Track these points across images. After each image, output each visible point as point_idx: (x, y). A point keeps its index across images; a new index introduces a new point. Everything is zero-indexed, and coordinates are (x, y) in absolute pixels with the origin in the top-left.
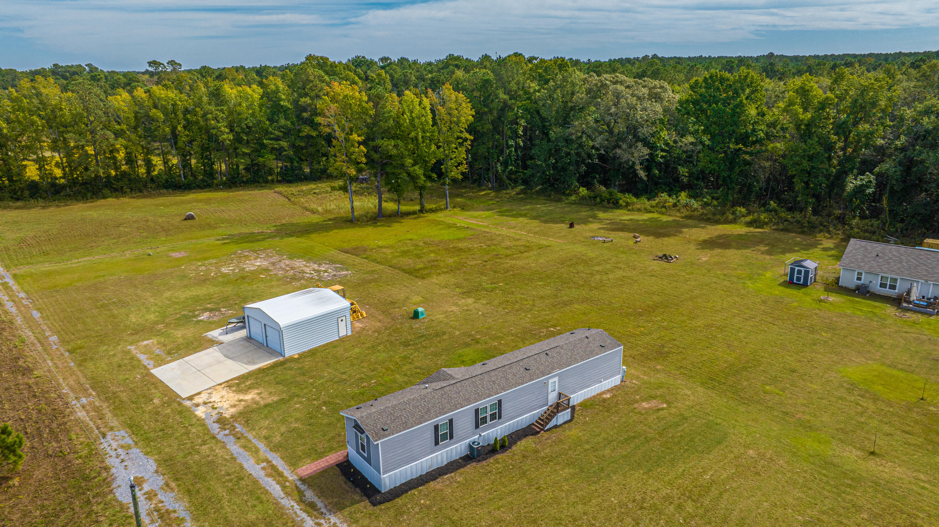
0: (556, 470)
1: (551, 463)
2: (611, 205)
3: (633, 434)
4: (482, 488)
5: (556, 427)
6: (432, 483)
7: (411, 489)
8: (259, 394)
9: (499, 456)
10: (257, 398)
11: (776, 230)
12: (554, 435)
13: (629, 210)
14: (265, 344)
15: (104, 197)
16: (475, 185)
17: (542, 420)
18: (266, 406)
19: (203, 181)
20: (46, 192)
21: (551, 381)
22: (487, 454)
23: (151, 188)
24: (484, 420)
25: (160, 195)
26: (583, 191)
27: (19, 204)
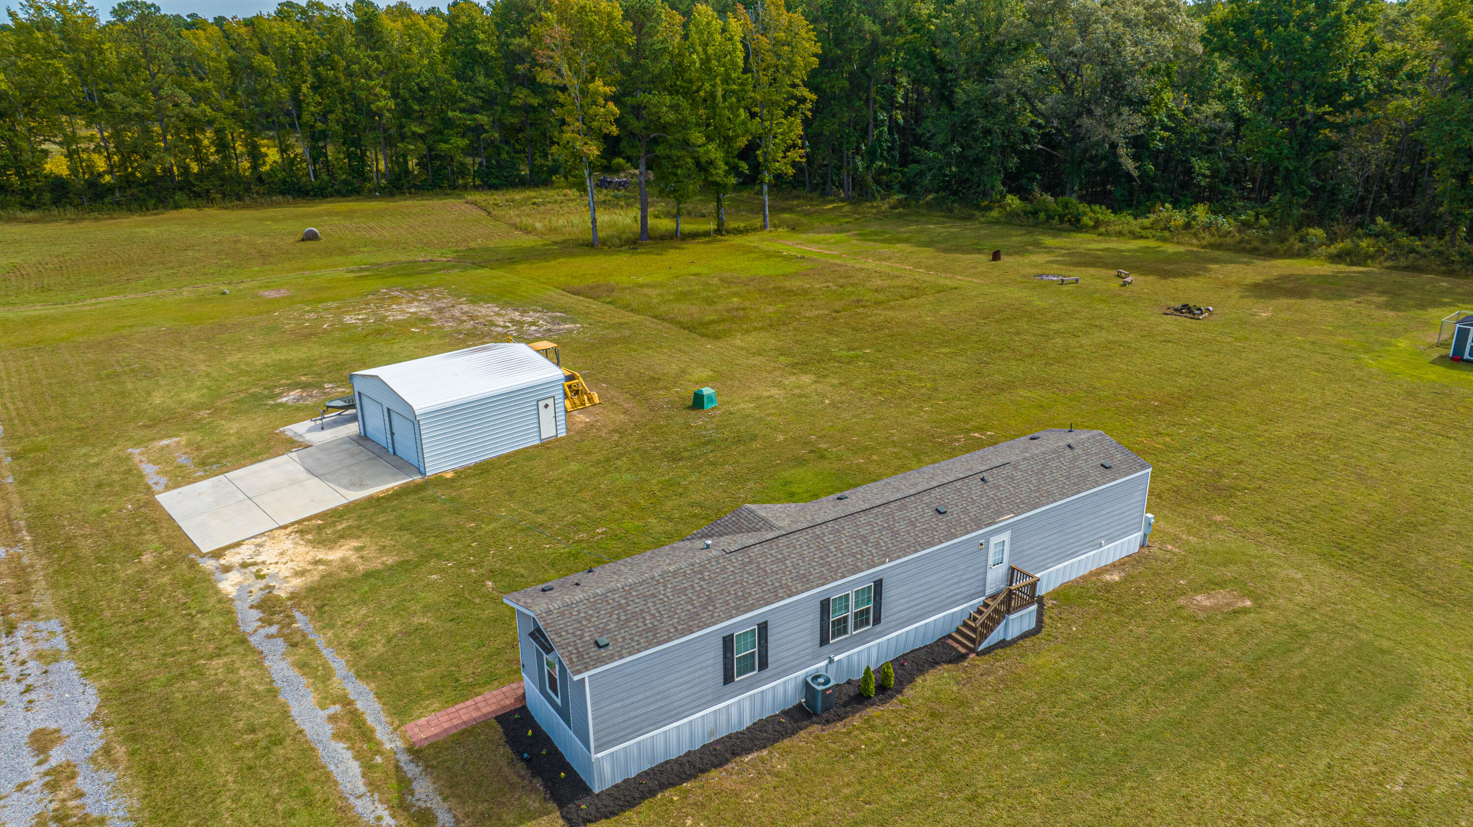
0: (1012, 753)
1: (1000, 735)
2: (1066, 226)
3: (1185, 669)
4: (836, 791)
5: (1003, 644)
6: (714, 773)
7: (663, 787)
8: (357, 549)
9: (872, 711)
10: (353, 558)
11: (1395, 268)
12: (1001, 664)
13: (1100, 234)
14: (391, 450)
15: (177, 207)
16: (815, 195)
17: (974, 630)
18: (368, 575)
19: (346, 182)
20: (80, 195)
21: (994, 540)
22: (845, 705)
23: (258, 193)
24: (841, 627)
25: (272, 205)
26: (1013, 201)
27: (32, 214)
